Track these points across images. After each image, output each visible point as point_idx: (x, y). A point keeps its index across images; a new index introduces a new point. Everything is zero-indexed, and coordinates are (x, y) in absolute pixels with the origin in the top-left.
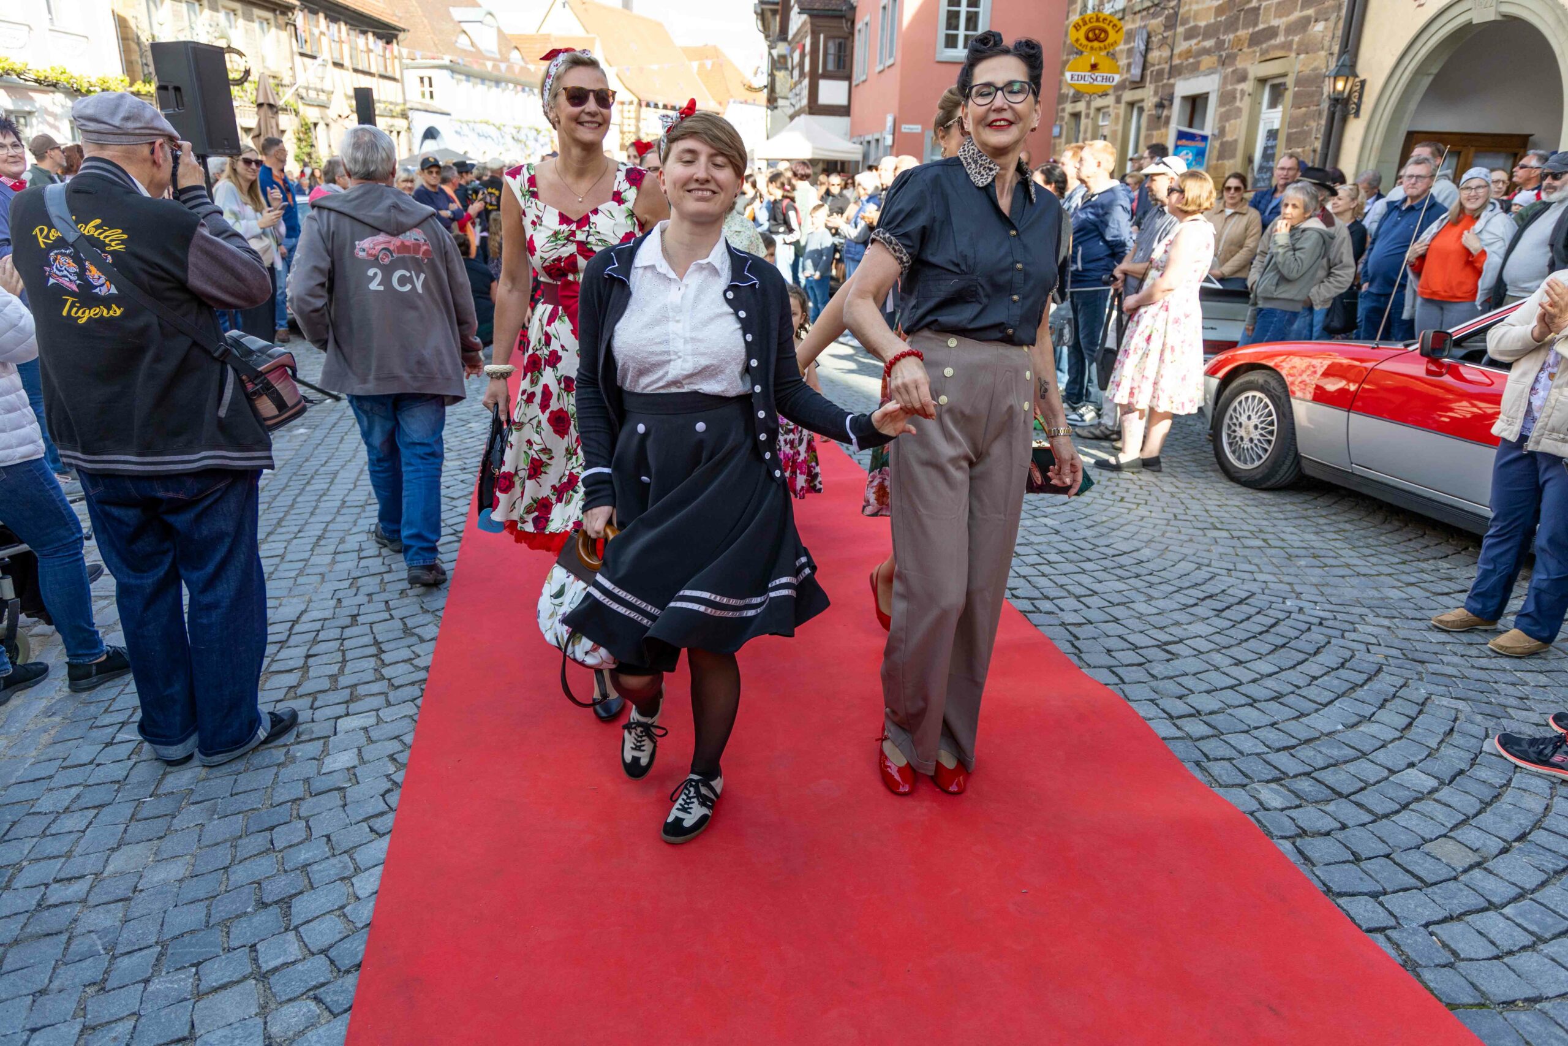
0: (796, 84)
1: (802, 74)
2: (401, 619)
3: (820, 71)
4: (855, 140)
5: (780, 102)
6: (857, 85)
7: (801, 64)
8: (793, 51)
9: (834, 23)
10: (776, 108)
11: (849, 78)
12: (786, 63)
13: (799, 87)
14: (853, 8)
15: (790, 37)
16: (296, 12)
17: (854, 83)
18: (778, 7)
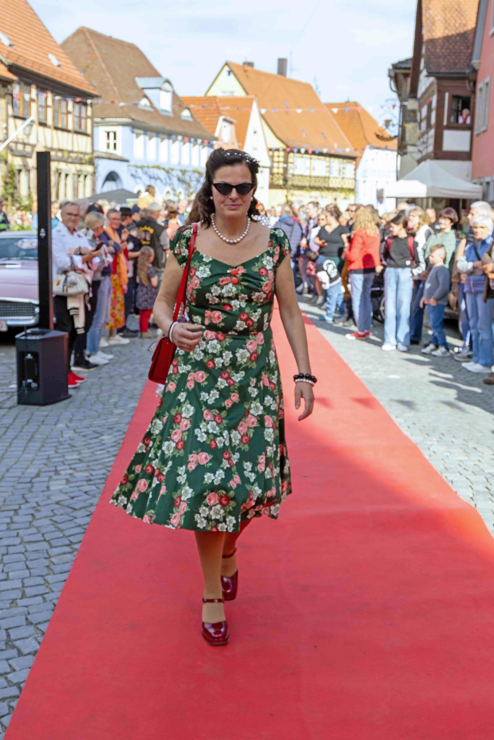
0: (423, 135)
1: (429, 126)
2: (7, 630)
3: (445, 123)
4: (476, 180)
5: (410, 149)
6: (478, 135)
7: (428, 118)
8: (421, 106)
9: (459, 83)
10: (405, 153)
11: (470, 128)
12: (415, 116)
13: (426, 136)
14: (475, 71)
15: (419, 95)
16: (13, 85)
17: (475, 133)
18: (410, 72)
